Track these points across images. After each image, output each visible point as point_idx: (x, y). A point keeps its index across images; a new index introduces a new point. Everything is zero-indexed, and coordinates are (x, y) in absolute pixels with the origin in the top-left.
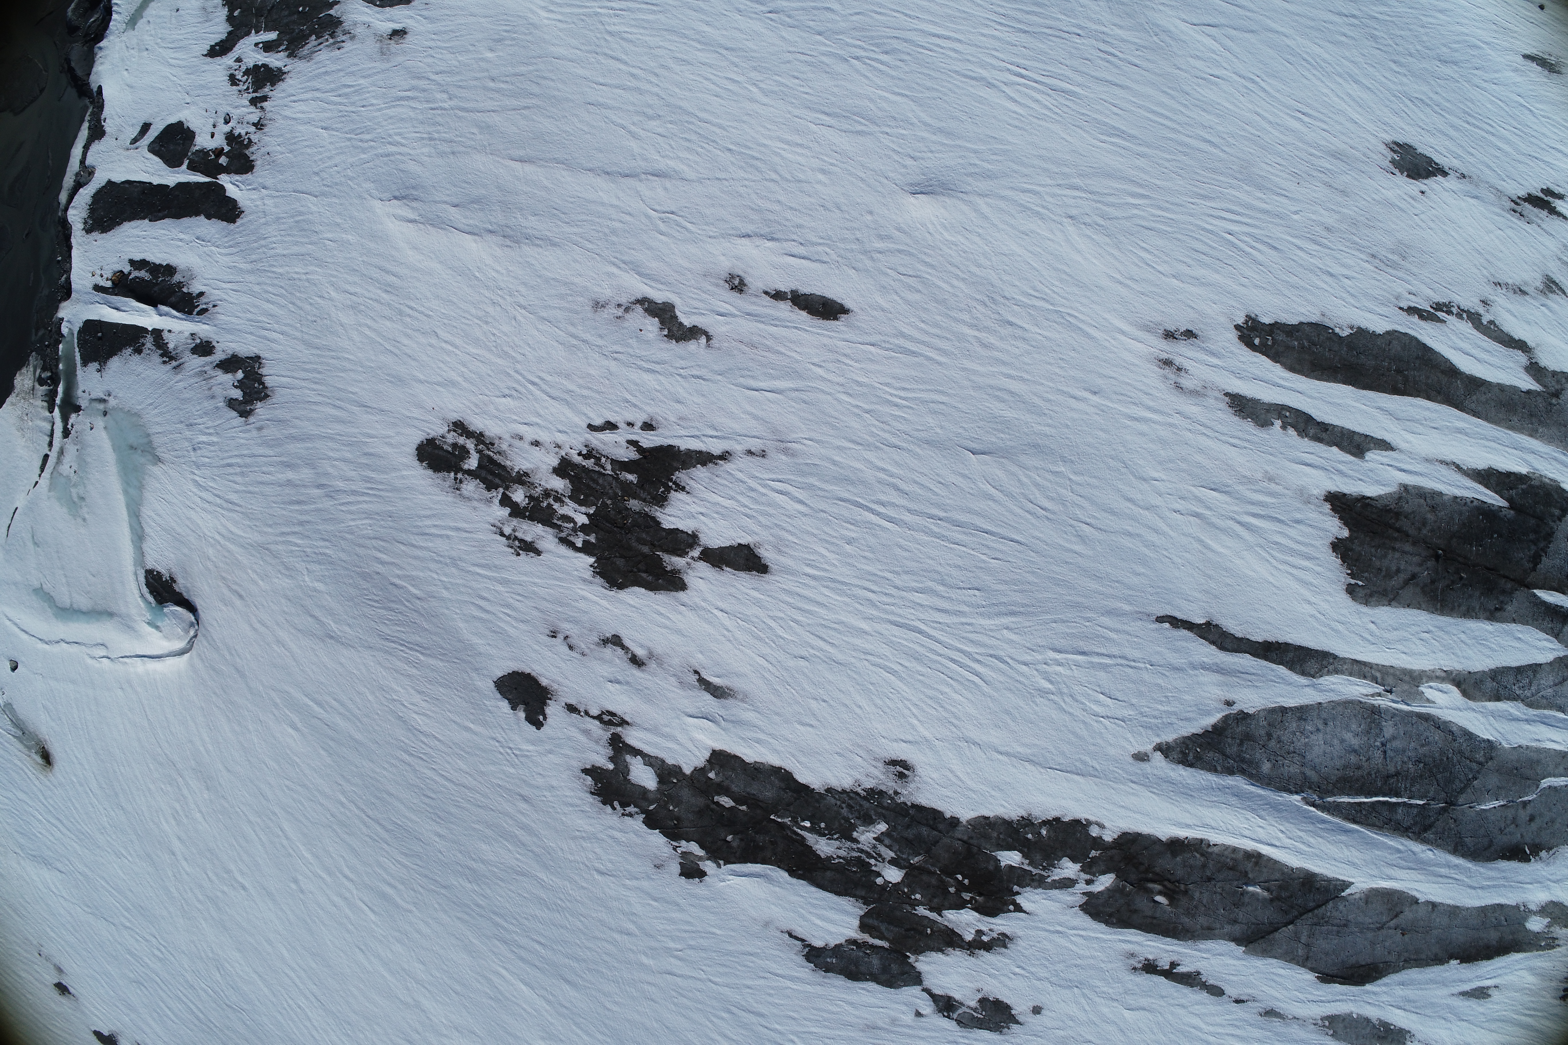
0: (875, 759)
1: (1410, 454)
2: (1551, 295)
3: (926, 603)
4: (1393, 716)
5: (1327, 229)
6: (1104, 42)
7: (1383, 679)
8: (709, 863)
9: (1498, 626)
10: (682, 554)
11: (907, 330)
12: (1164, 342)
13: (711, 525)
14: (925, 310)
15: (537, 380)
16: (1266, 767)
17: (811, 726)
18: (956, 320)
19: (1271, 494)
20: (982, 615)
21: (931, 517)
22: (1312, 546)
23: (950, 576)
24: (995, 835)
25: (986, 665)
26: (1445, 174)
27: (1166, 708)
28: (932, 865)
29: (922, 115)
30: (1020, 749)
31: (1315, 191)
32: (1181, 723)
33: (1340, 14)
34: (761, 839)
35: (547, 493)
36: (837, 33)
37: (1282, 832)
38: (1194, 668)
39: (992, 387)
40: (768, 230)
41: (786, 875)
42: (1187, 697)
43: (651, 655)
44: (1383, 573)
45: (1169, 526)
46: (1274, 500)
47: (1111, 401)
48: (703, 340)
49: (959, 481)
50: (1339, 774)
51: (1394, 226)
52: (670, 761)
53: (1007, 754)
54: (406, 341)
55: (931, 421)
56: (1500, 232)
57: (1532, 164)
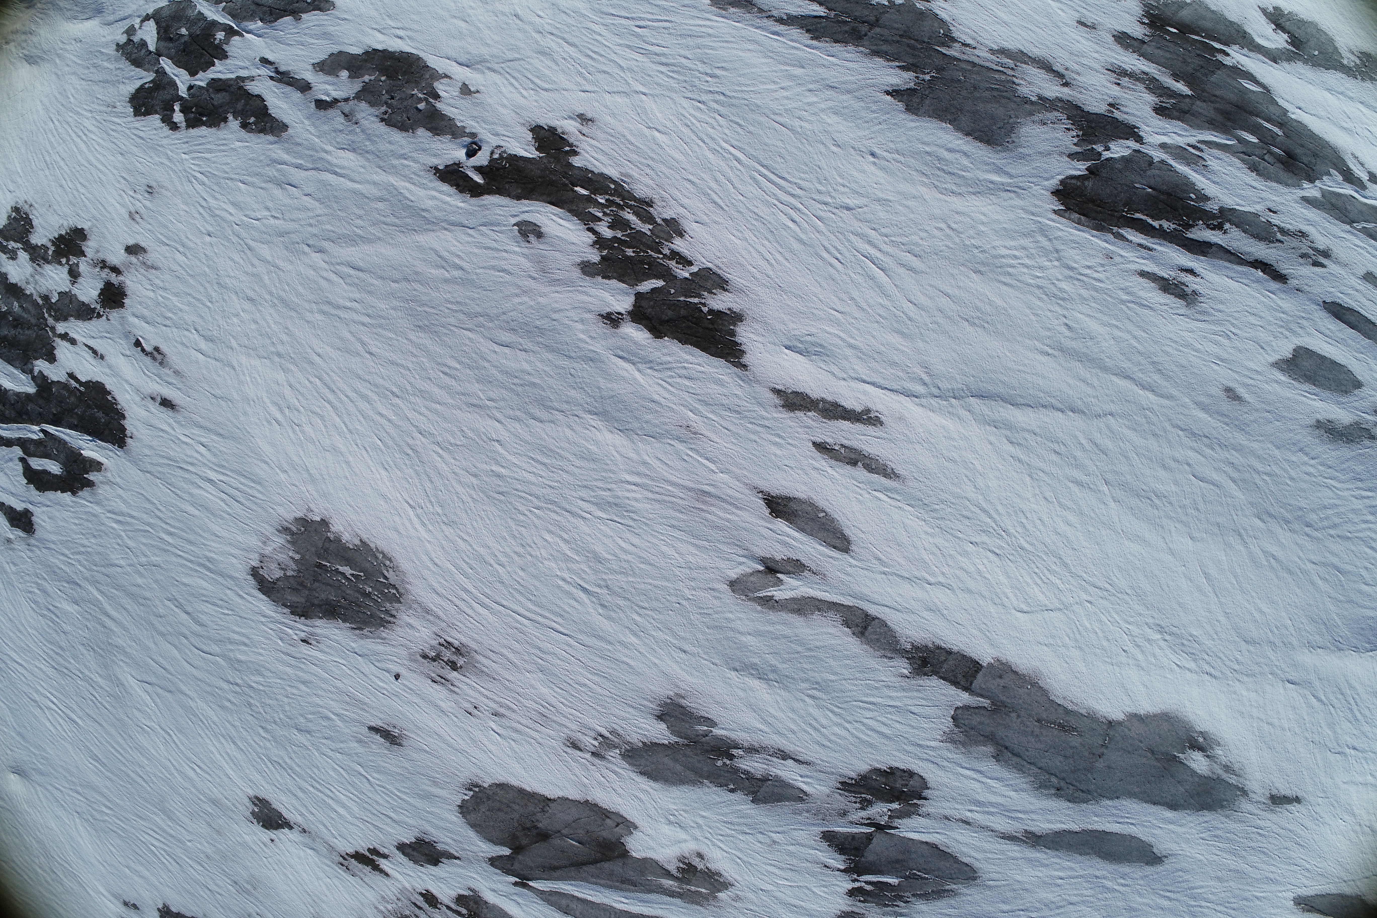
5: (209, 858)
26: (291, 828)
56: (328, 880)
57: (363, 827)
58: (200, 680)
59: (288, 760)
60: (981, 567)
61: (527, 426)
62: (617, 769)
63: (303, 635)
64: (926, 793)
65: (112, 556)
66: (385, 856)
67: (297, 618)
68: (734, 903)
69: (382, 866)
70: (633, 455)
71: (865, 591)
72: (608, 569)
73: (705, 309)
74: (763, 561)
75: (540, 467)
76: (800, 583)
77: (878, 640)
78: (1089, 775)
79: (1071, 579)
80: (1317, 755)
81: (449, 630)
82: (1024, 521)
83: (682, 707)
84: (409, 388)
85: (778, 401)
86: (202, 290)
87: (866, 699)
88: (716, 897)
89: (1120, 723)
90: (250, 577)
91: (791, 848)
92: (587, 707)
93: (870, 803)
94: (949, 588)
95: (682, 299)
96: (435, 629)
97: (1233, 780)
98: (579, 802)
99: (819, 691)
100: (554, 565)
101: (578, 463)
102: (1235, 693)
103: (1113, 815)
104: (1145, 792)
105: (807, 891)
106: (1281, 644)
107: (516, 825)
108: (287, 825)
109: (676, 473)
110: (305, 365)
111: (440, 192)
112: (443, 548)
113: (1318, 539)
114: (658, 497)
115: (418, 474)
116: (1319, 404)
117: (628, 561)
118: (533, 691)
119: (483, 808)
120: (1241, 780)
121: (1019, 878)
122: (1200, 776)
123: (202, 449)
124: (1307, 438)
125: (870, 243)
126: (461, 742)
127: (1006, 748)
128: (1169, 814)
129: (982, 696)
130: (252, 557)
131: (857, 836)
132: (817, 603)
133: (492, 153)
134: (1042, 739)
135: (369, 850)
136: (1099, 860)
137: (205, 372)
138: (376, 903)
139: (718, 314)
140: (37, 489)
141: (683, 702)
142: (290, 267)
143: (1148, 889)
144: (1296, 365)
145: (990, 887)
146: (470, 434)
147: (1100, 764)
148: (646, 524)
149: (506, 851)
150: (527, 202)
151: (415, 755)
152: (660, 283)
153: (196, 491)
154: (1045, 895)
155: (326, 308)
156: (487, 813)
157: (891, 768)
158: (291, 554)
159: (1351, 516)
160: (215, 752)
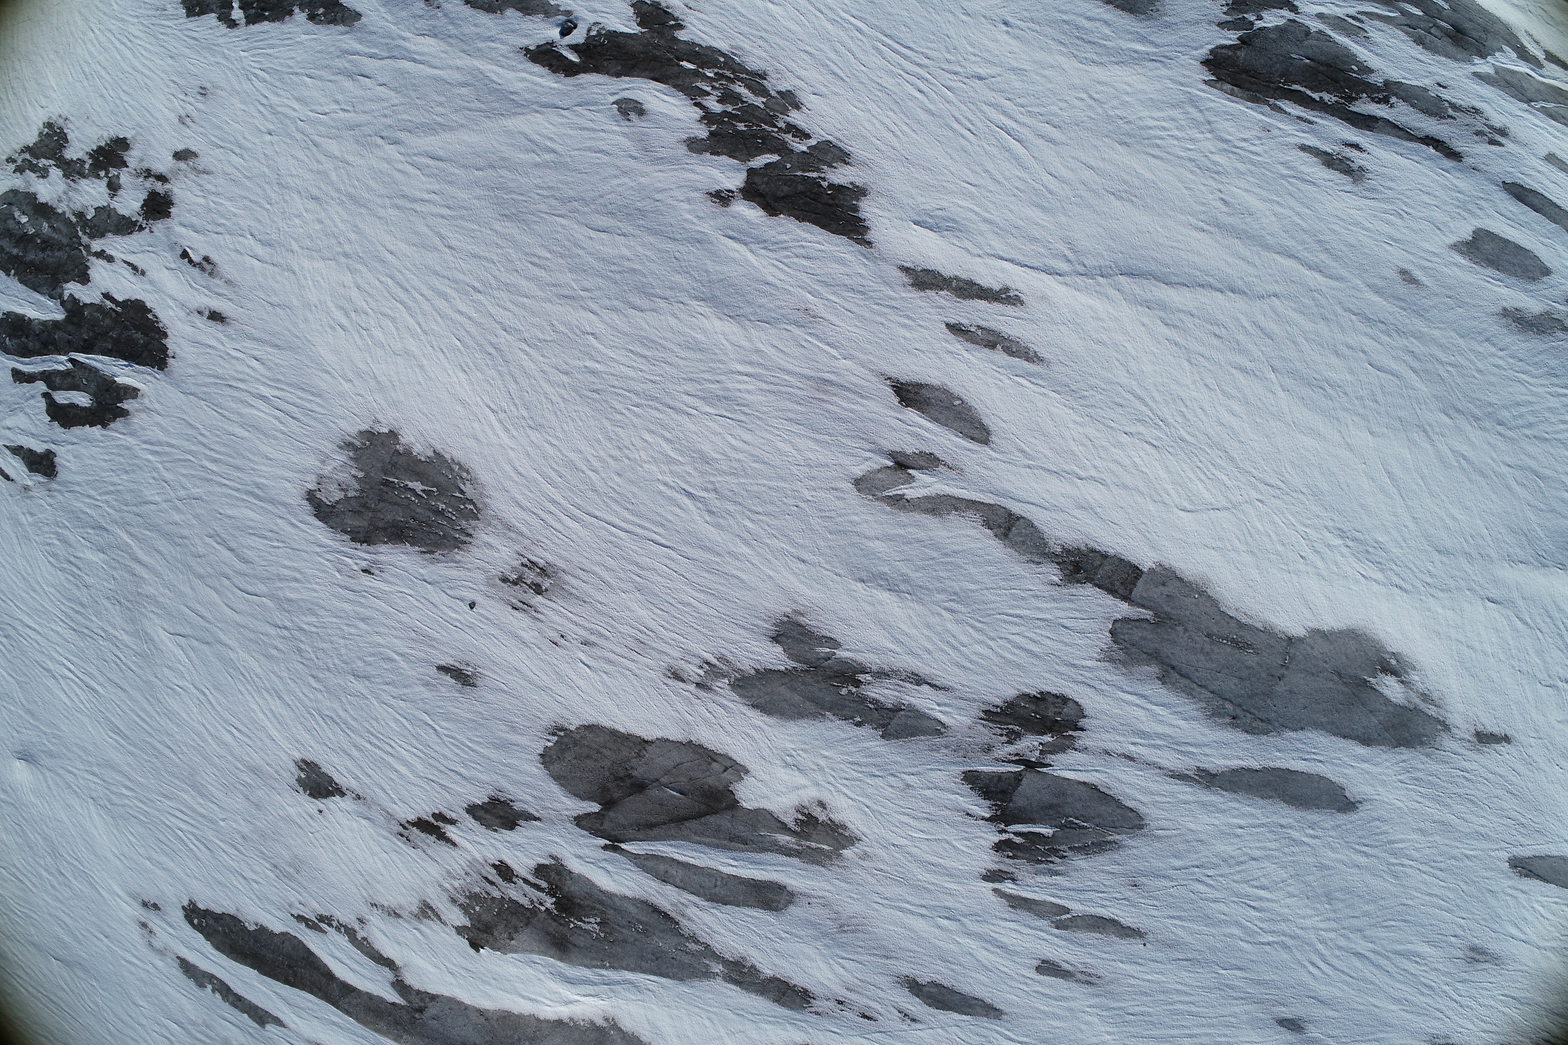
1: (295, 1033)
2: (425, 920)
5: (244, 838)
6: (117, 647)
12: (142, 909)
26: (342, 794)
47: (113, 944)
51: (292, 842)
56: (385, 855)
57: (427, 788)
58: (243, 626)
59: (342, 713)
60: (1138, 460)
61: (626, 317)
62: (725, 702)
63: (364, 564)
64: (1082, 722)
65: (146, 492)
66: (452, 822)
67: (358, 545)
68: (861, 862)
69: (448, 834)
70: (745, 343)
71: (1008, 487)
72: (717, 470)
73: (825, 184)
74: (892, 455)
75: (639, 360)
76: (934, 479)
77: (1023, 542)
78: (1269, 701)
79: (1238, 475)
80: (1526, 687)
81: (533, 547)
82: (1184, 409)
83: (801, 626)
84: (493, 282)
85: (906, 280)
86: (260, 191)
87: (1011, 611)
88: (840, 855)
89: (1301, 640)
90: (305, 502)
91: (928, 793)
92: (691, 630)
93: (1018, 735)
94: (1103, 483)
95: (799, 173)
96: (517, 547)
97: (1432, 711)
98: (681, 743)
99: (958, 603)
100: (655, 468)
101: (682, 354)
102: (1429, 610)
103: (1298, 750)
104: (1333, 723)
105: (946, 846)
106: (1478, 557)
107: (607, 774)
108: (340, 792)
109: (793, 361)
110: (376, 264)
111: (531, 73)
112: (528, 455)
113: (1512, 439)
114: (773, 387)
115: (501, 375)
116: (1504, 291)
117: (739, 461)
118: (629, 614)
119: (569, 756)
120: (1442, 712)
121: (1192, 826)
122: (1396, 705)
123: (255, 363)
124: (1494, 328)
125: (1004, 113)
126: (544, 677)
127: (1173, 668)
128: (1362, 750)
129: (1143, 606)
130: (308, 479)
131: (1004, 776)
132: (954, 502)
133: (589, 30)
134: (1214, 657)
135: (434, 815)
136: (1283, 805)
137: (260, 279)
138: (441, 879)
139: (839, 189)
140: (62, 426)
141: (802, 620)
142: (361, 162)
143: (1341, 841)
144: (1477, 248)
145: (1159, 838)
146: (562, 328)
147: (1281, 688)
148: (760, 418)
149: (595, 807)
150: (627, 79)
151: (490, 697)
152: (774, 158)
153: (246, 410)
154: (1223, 848)
155: (400, 202)
156: (574, 761)
157: (1042, 693)
158: (353, 472)
159: (1547, 415)
160: (258, 711)
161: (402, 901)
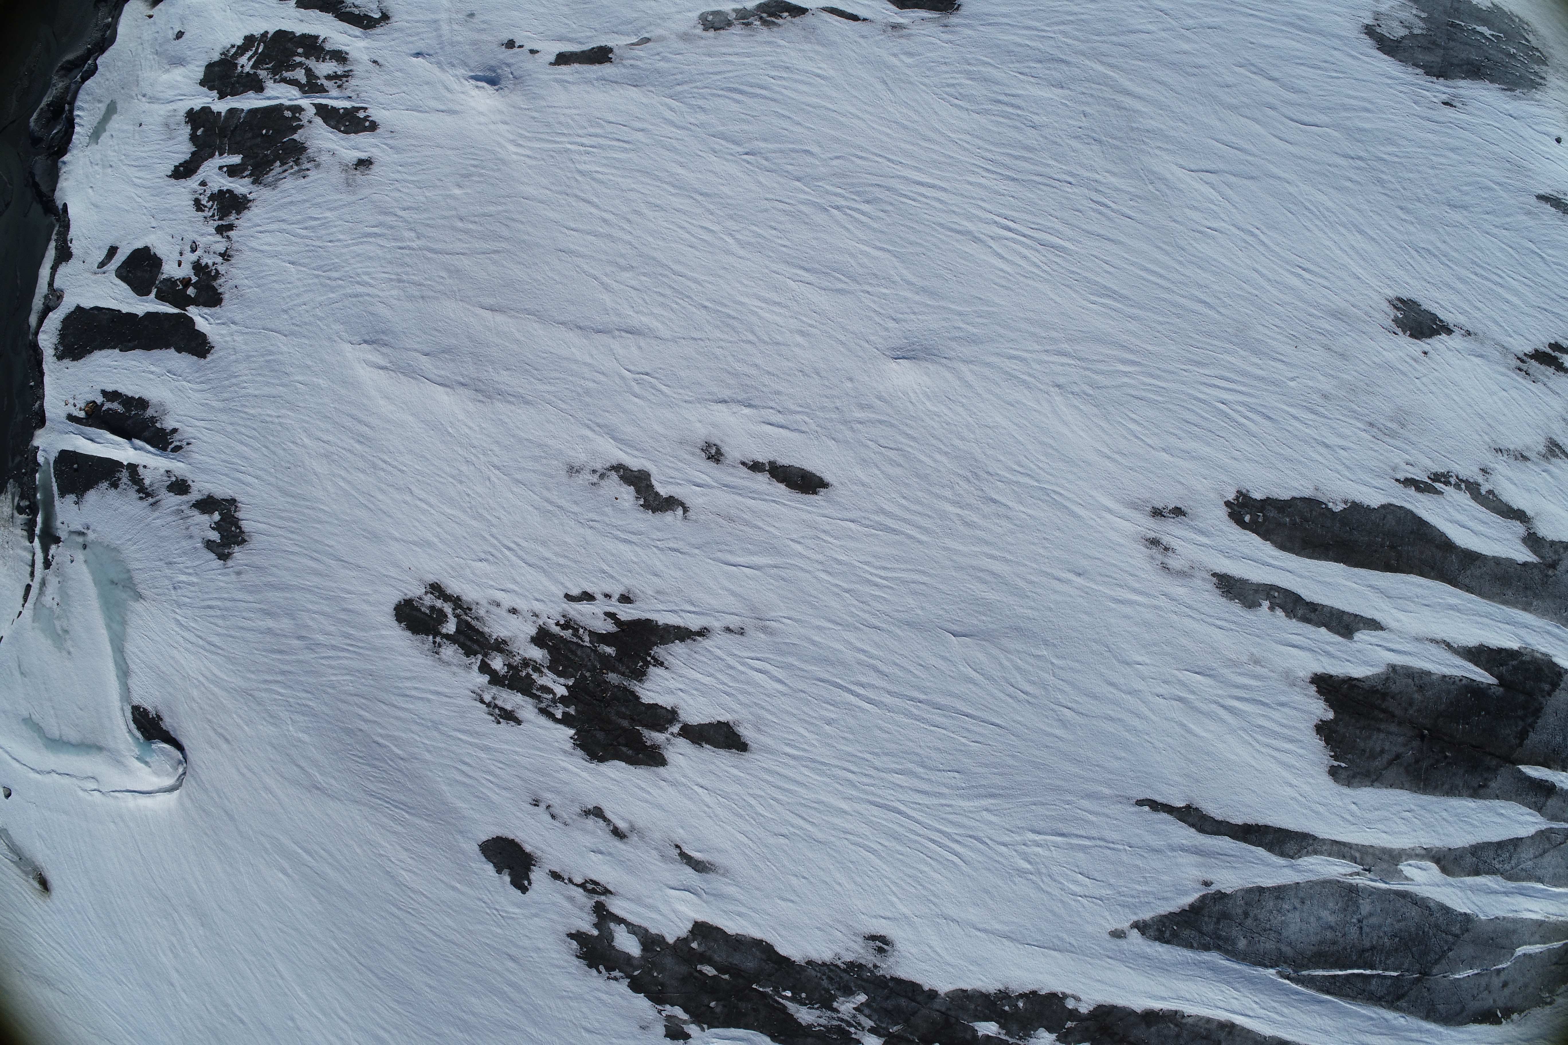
0: (855, 934)
1: (1400, 633)
2: (1553, 460)
3: (906, 784)
4: (1371, 894)
5: (1325, 396)
6: (1097, 191)
7: (1362, 858)
8: (693, 1026)
9: (1481, 803)
10: (662, 729)
11: (888, 507)
12: (1152, 520)
13: (691, 702)
14: (907, 485)
15: (512, 545)
16: (1242, 944)
17: (792, 901)
18: (938, 496)
19: (1256, 677)
20: (961, 796)
21: (912, 699)
22: (1296, 728)
23: (930, 758)
24: (972, 1006)
25: (965, 846)
26: (1449, 332)
27: (1144, 888)
28: (911, 1034)
29: (905, 272)
30: (997, 926)
31: (1313, 355)
32: (1158, 902)
33: (1346, 156)
34: (743, 1006)
35: (526, 663)
36: (817, 179)
37: (1256, 1003)
38: (1172, 848)
39: (972, 567)
40: (745, 396)
41: (768, 1039)
42: (1165, 878)
43: (632, 829)
44: (1367, 754)
45: (1151, 710)
46: (1259, 683)
47: (1096, 583)
48: (680, 511)
49: (940, 664)
50: (1314, 949)
51: (1394, 392)
52: (653, 931)
53: (985, 931)
54: (380, 496)
55: (911, 602)
56: (1504, 393)
57: (1541, 317)
58: (1300, 158)
63: (1444, 97)
67: (1435, 79)
90: (1364, 36)
108: (1446, 329)
130: (1363, 15)
135: (1550, 345)
158: (1415, 12)
160: (1333, 248)
161: (1528, 441)
